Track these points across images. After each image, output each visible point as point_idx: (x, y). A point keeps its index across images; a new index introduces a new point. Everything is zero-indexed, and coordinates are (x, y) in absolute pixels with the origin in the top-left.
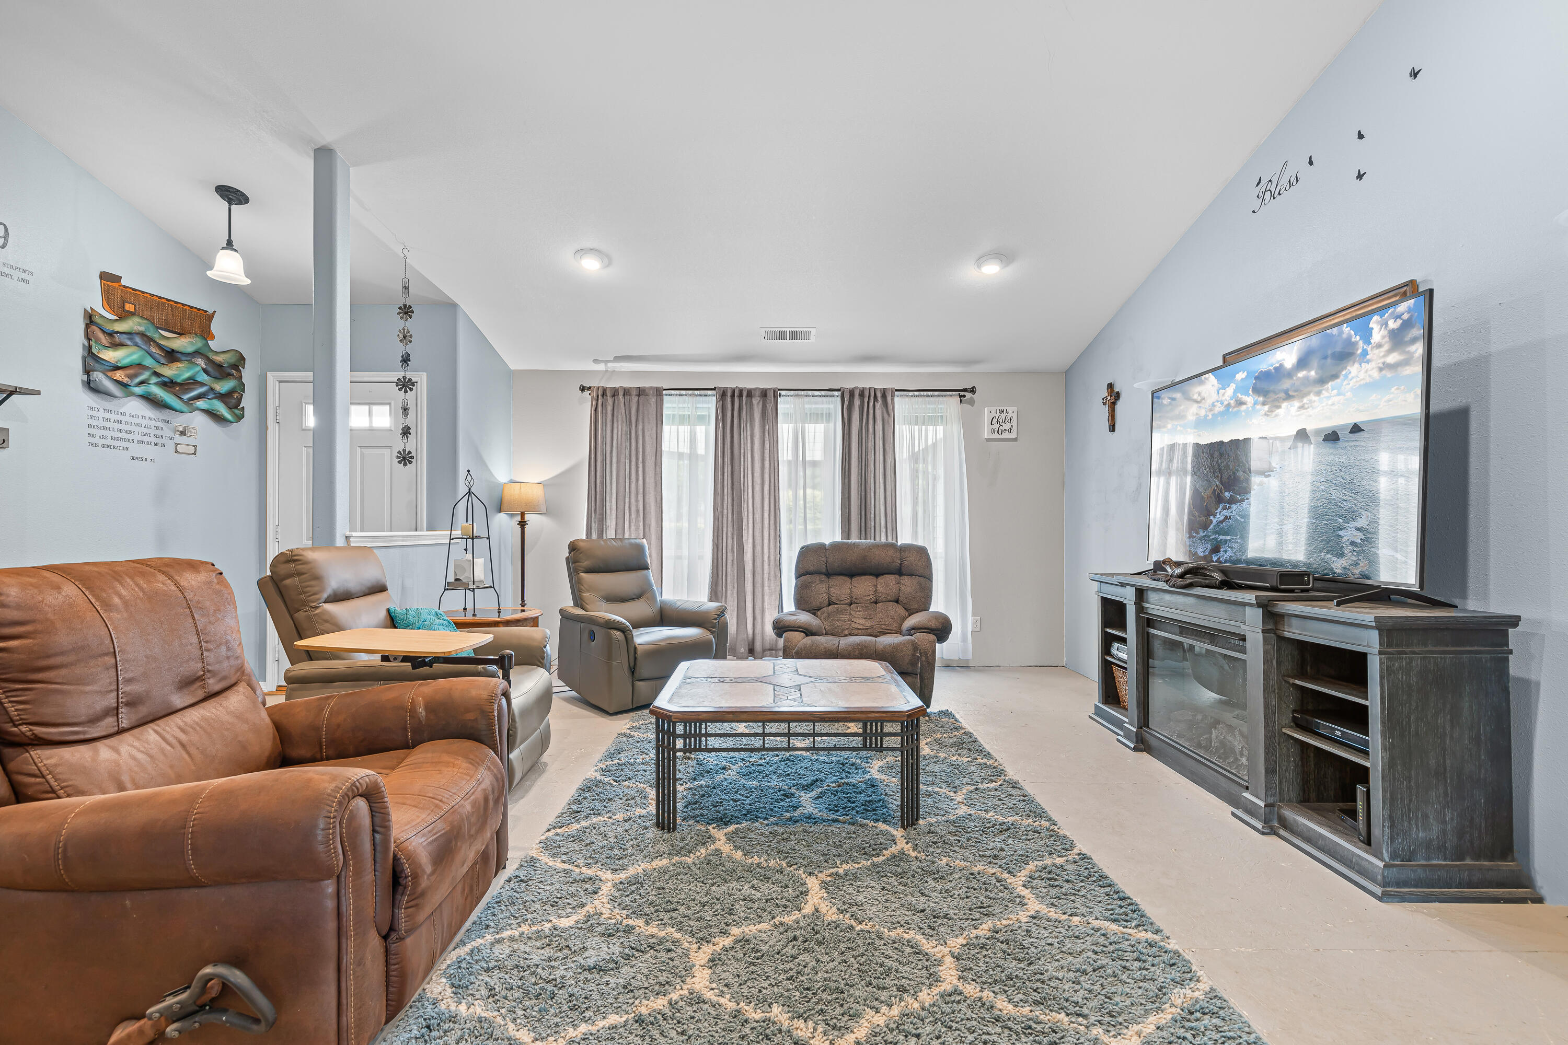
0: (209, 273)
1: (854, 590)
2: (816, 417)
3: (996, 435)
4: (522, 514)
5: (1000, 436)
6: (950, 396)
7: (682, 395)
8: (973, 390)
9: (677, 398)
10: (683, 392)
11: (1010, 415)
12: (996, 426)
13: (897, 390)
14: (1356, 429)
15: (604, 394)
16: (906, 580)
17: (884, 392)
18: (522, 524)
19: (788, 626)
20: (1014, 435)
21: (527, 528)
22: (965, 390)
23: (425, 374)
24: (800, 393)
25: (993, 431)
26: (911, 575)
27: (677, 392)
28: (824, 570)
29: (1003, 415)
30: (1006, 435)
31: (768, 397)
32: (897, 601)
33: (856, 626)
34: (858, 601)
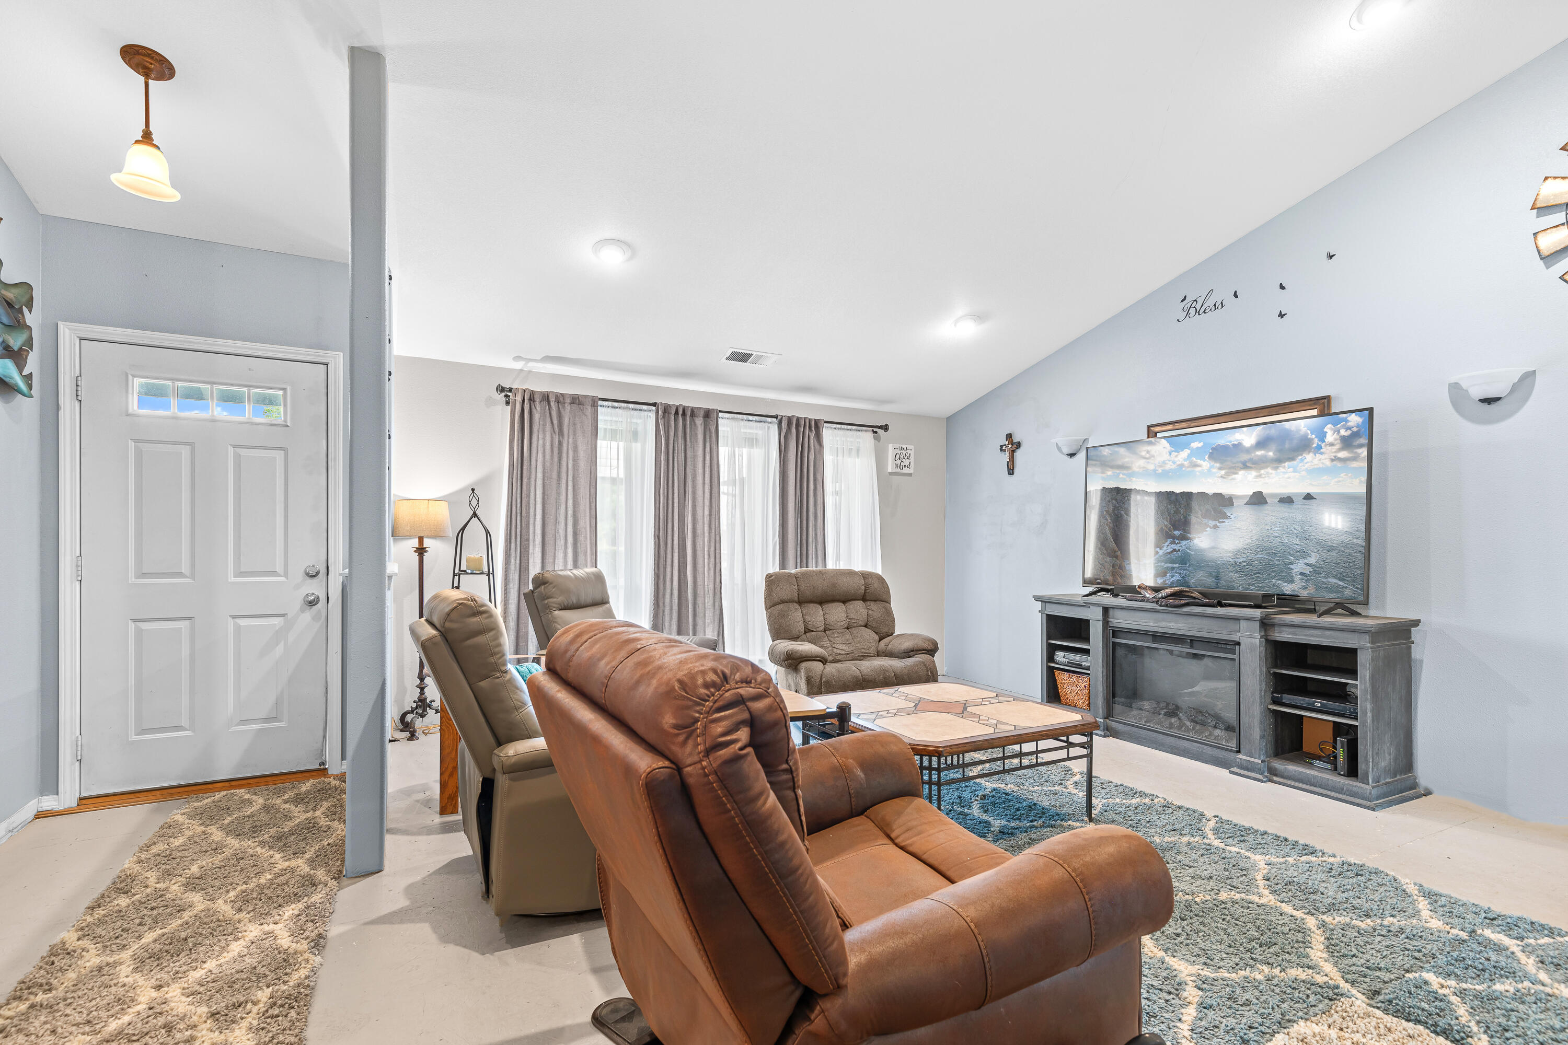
1: (827, 616)
3: (898, 470)
4: (421, 540)
5: (901, 471)
6: (866, 431)
8: (885, 428)
9: (609, 410)
10: (616, 404)
11: (909, 452)
12: (898, 462)
13: (828, 422)
14: (1309, 497)
15: (532, 399)
16: (872, 605)
17: (817, 422)
18: (421, 551)
19: (806, 656)
20: (911, 471)
21: (426, 557)
22: (880, 427)
24: (736, 416)
25: (896, 466)
26: (875, 601)
27: (610, 404)
28: (796, 599)
29: (904, 452)
30: (906, 470)
31: (711, 418)
32: (866, 626)
33: (839, 651)
34: (832, 628)
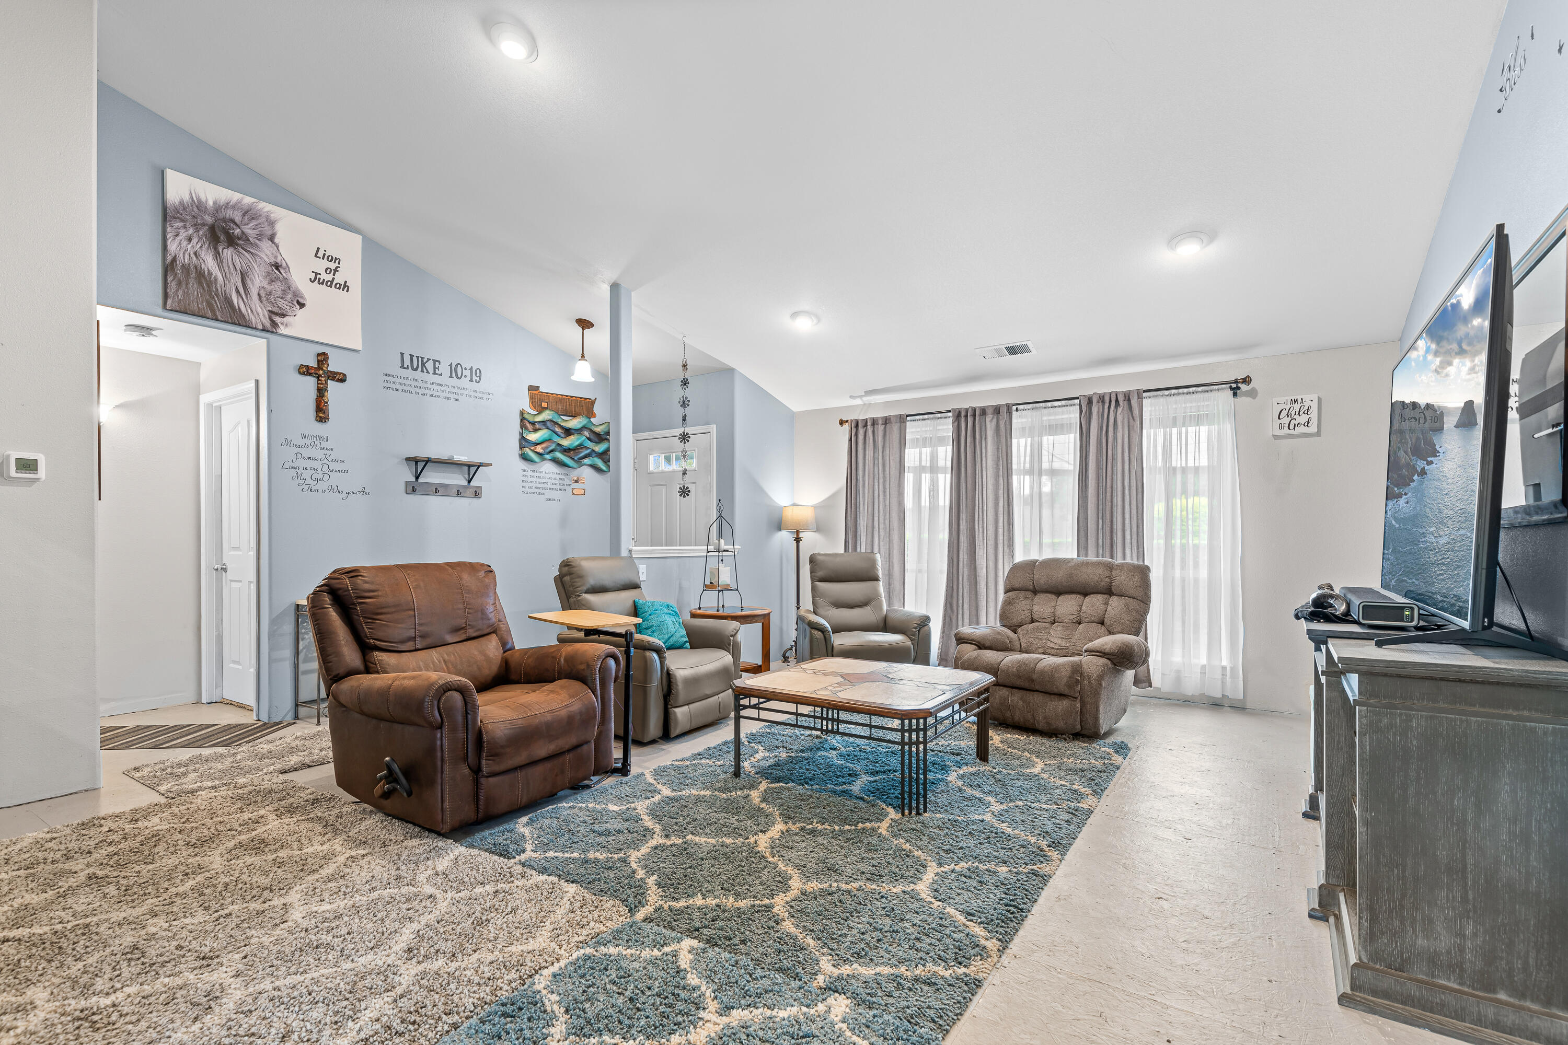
0: (572, 378)
1: (1058, 608)
2: (1056, 429)
3: (1286, 431)
4: (798, 532)
5: (1292, 432)
6: (1219, 390)
7: (924, 420)
8: (1247, 380)
9: (920, 422)
10: (926, 416)
11: (1307, 405)
12: (1286, 420)
13: (1145, 391)
15: (857, 426)
16: (1115, 602)
17: (1128, 397)
18: (798, 540)
19: (964, 639)
20: (1313, 428)
21: (801, 544)
22: (1236, 382)
23: (715, 426)
24: (1037, 405)
25: (1281, 427)
26: (1122, 596)
27: (921, 417)
28: (1031, 587)
29: (1297, 406)
30: (1301, 430)
31: (1004, 413)
32: (1102, 623)
33: (1052, 645)
34: (1060, 620)
